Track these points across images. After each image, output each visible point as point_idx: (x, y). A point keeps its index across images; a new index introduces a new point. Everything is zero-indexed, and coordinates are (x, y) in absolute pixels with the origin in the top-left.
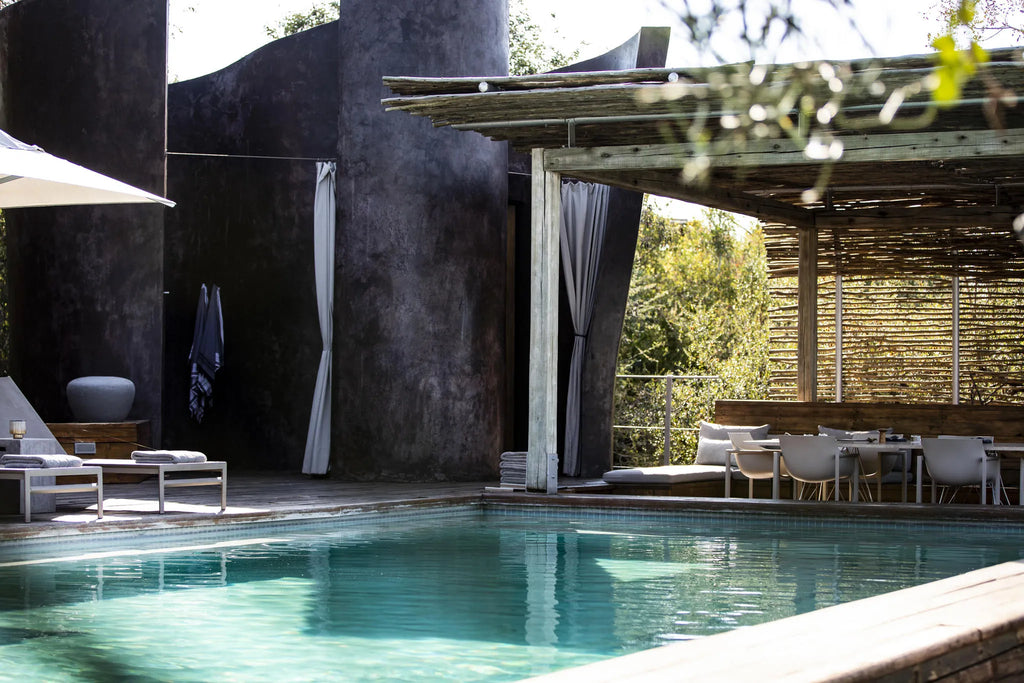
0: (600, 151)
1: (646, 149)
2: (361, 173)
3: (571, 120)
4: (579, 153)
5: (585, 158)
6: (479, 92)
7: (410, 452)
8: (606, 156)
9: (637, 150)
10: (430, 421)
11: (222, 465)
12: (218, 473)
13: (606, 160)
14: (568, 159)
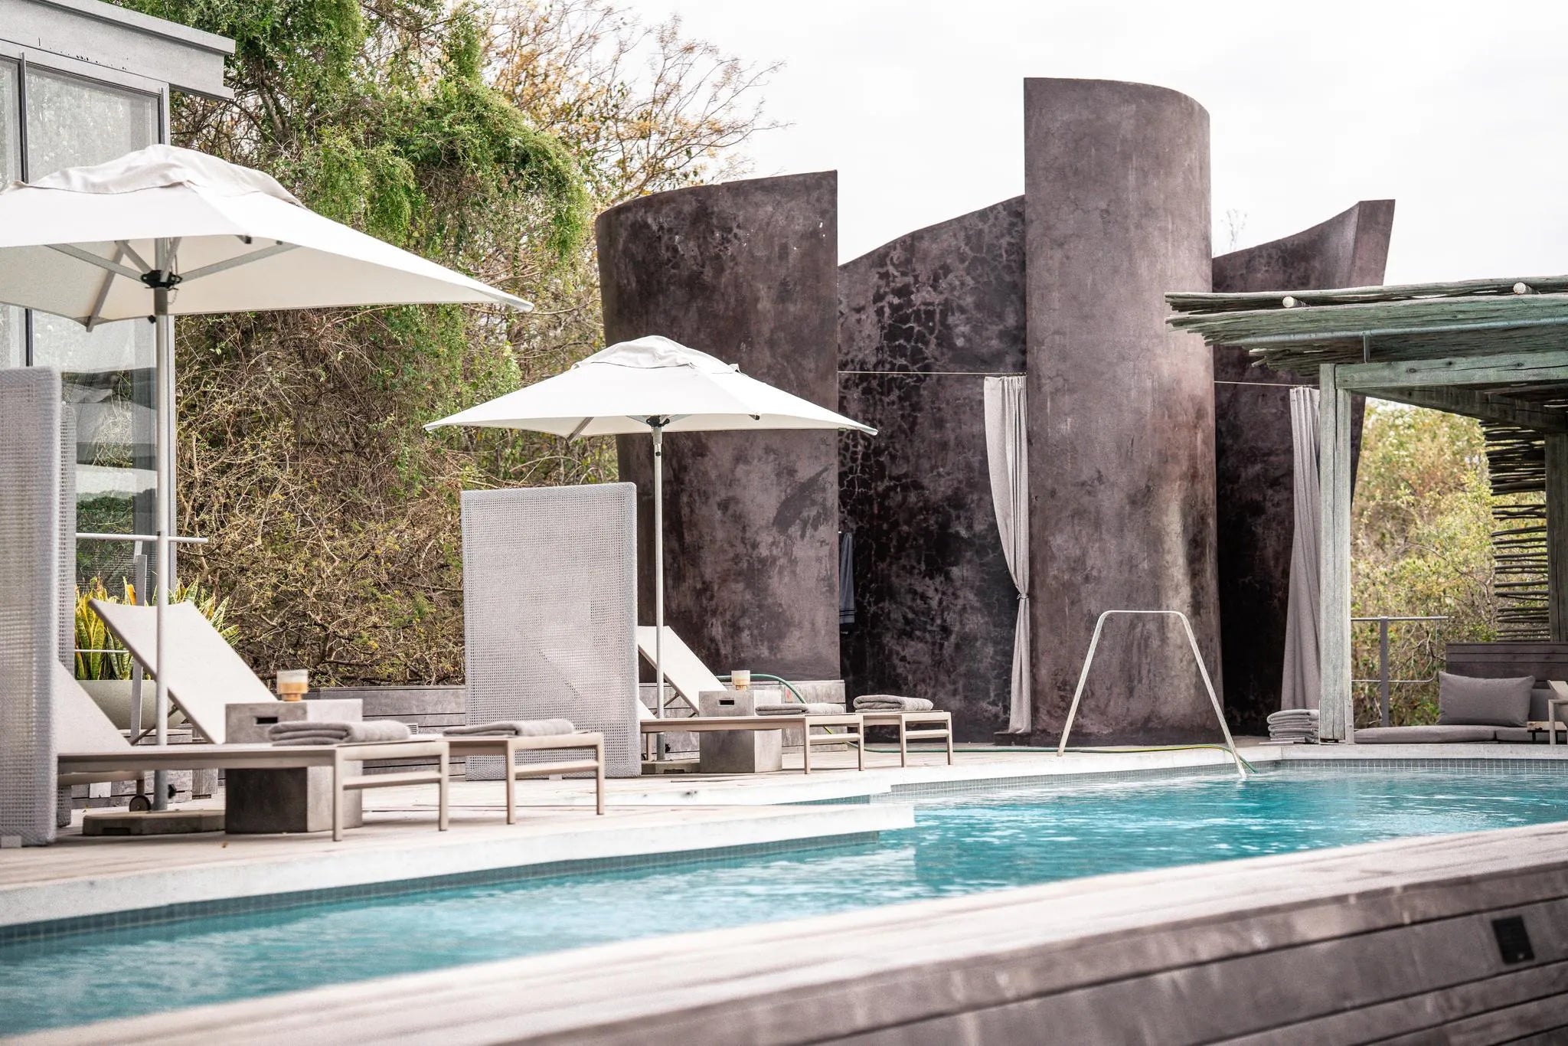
0: (1404, 365)
1: (1461, 363)
2: (1057, 390)
3: (1368, 332)
4: (1377, 370)
5: (1386, 373)
6: (1283, 307)
7: (1128, 709)
8: (1413, 371)
9: (1450, 363)
10: (1149, 671)
11: (946, 716)
12: (941, 725)
13: (1412, 375)
14: (1366, 376)
